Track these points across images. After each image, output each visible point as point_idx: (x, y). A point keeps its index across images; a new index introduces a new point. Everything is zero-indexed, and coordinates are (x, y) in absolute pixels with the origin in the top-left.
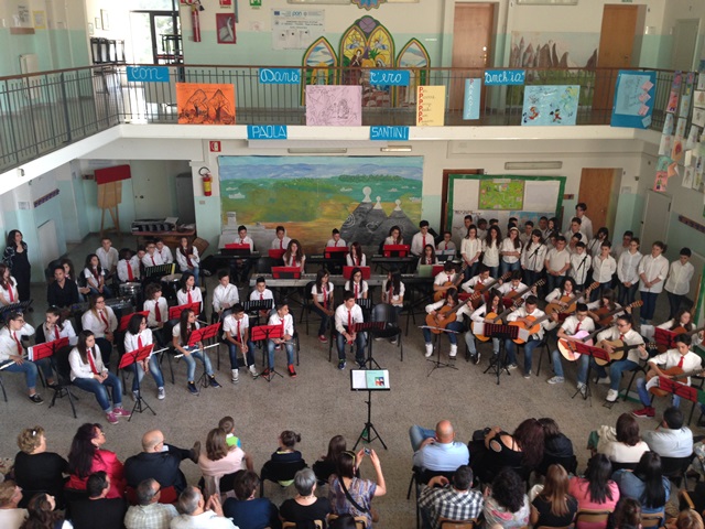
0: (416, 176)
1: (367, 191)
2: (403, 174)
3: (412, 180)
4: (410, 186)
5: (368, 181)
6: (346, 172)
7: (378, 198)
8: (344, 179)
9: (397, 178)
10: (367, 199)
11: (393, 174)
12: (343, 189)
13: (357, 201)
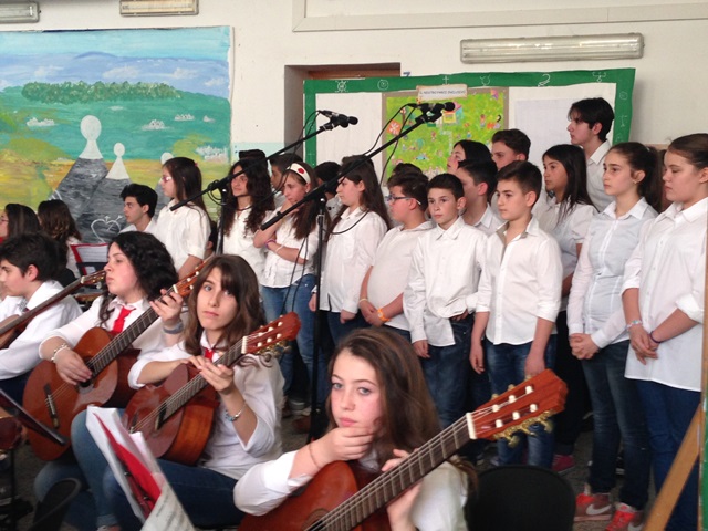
0: (210, 86)
1: (90, 126)
2: (177, 78)
3: (200, 97)
4: (199, 114)
5: (91, 98)
6: (41, 75)
7: (119, 149)
8: (35, 93)
9: (163, 92)
10: (91, 152)
11: (152, 79)
12: (33, 123)
13: (67, 155)
